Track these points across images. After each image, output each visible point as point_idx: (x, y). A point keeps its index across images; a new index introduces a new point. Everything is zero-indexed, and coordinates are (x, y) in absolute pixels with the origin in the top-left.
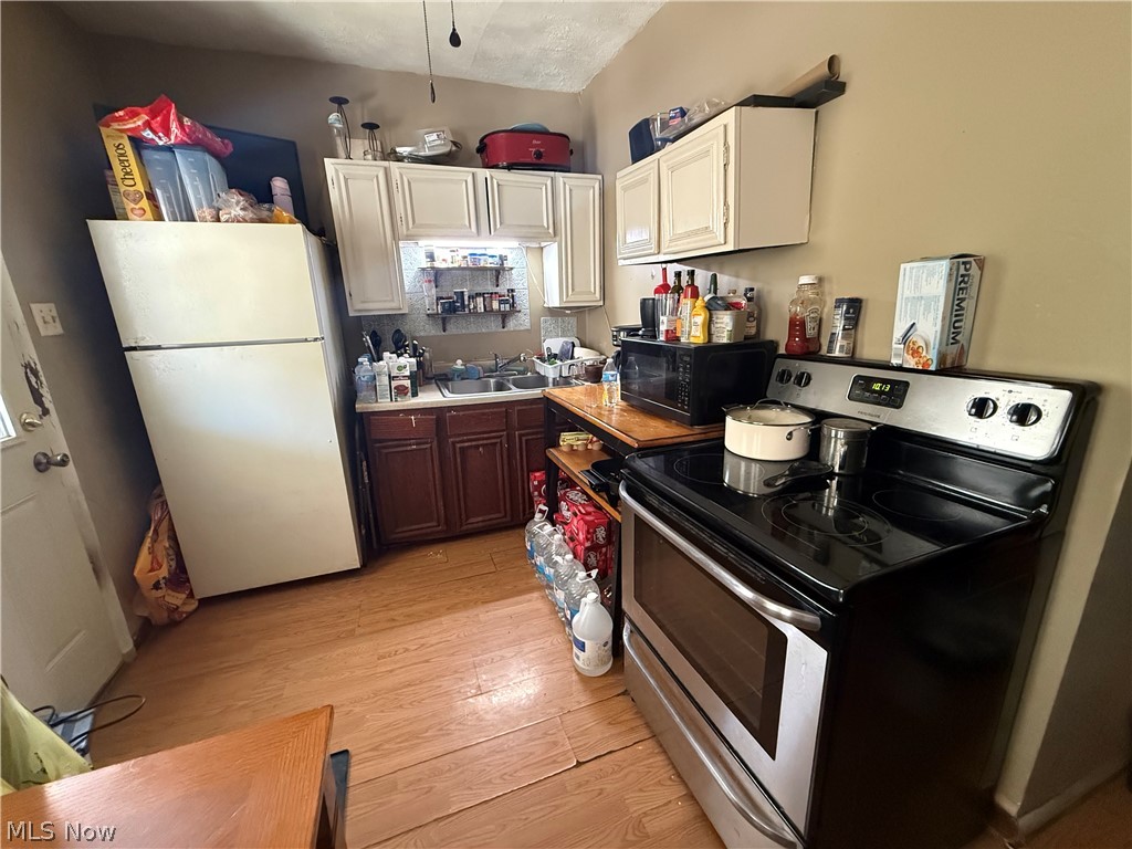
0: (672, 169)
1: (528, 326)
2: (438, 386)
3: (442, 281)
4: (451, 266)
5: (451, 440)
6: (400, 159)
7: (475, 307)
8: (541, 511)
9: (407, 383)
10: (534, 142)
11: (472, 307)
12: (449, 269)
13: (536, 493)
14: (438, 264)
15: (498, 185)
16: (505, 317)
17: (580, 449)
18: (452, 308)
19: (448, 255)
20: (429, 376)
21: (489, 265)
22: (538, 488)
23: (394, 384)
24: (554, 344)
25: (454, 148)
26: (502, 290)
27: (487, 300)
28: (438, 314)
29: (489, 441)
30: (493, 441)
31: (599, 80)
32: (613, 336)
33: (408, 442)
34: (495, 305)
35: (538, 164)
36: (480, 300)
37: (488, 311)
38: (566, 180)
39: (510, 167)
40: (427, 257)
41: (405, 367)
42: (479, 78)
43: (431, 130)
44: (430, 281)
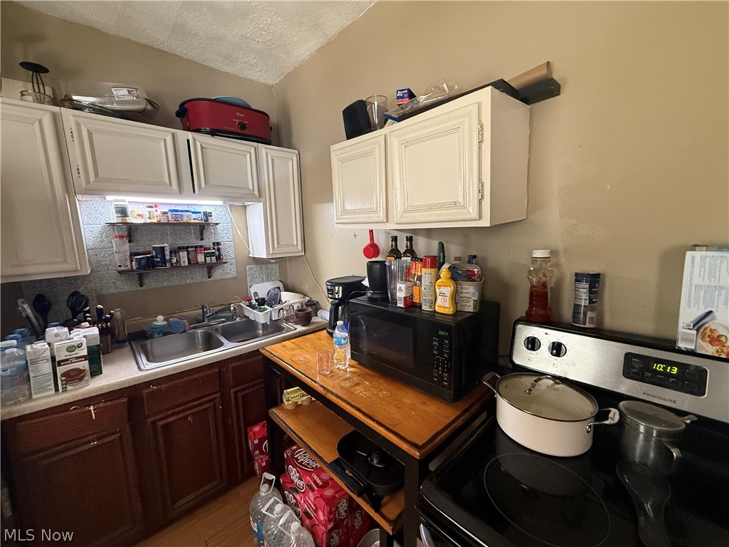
0: (406, 144)
1: (234, 274)
2: (132, 349)
3: (137, 236)
4: (148, 221)
5: (151, 419)
6: (79, 107)
7: (178, 261)
8: (267, 481)
9: (84, 365)
10: (238, 114)
11: (174, 261)
12: (145, 224)
13: (257, 452)
14: (132, 219)
15: (202, 148)
16: (210, 269)
17: (305, 404)
18: (150, 263)
19: (145, 212)
20: (121, 338)
21: (192, 221)
22: (258, 447)
23: (60, 370)
24: (261, 289)
25: (149, 107)
26: (208, 242)
27: (192, 253)
28: (132, 270)
29: (200, 408)
30: (205, 406)
31: (291, 77)
32: (328, 290)
33: (86, 440)
34: (201, 258)
35: (242, 134)
36: (183, 255)
37: (193, 263)
38: (268, 151)
39: (213, 133)
40: (117, 212)
41: (80, 346)
42: (178, 51)
43: (121, 85)
44: (121, 237)
